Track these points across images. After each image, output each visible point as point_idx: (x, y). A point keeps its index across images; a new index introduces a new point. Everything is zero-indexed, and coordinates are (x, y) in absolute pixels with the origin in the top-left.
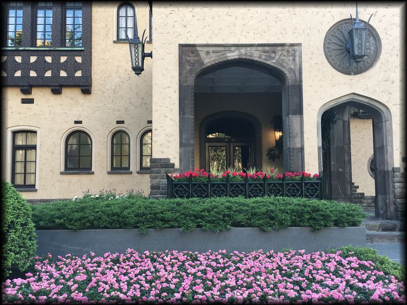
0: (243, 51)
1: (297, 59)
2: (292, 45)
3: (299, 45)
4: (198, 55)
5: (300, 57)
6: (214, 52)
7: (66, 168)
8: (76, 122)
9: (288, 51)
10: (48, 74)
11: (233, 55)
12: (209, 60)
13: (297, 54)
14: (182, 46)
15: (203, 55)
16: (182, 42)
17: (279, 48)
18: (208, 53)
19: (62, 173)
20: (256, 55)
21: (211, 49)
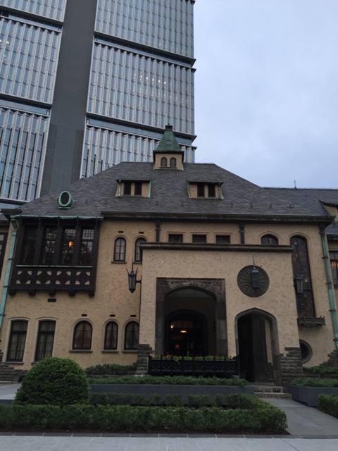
0: (192, 282)
1: (223, 287)
2: (220, 279)
3: (223, 279)
4: (167, 284)
5: (225, 286)
6: (176, 282)
7: (74, 348)
8: (83, 315)
9: (217, 283)
10: (68, 283)
11: (186, 284)
12: (172, 287)
13: (223, 284)
14: (158, 279)
15: (169, 283)
16: (158, 276)
17: (213, 281)
18: (172, 282)
19: (71, 352)
20: (199, 284)
21: (174, 281)
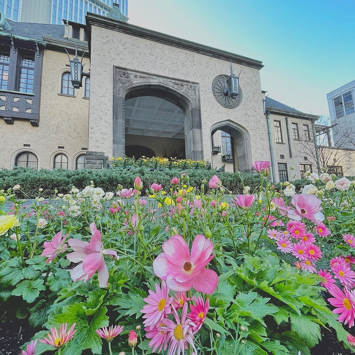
0: (161, 80)
2: (193, 83)
3: (197, 84)
4: (128, 77)
5: (199, 91)
6: (141, 77)
8: (25, 145)
9: (191, 87)
10: (3, 108)
11: (155, 81)
12: (137, 82)
13: (197, 89)
14: (115, 68)
15: (132, 77)
16: (117, 65)
17: (186, 83)
18: (136, 76)
20: (170, 85)
21: (138, 74)
